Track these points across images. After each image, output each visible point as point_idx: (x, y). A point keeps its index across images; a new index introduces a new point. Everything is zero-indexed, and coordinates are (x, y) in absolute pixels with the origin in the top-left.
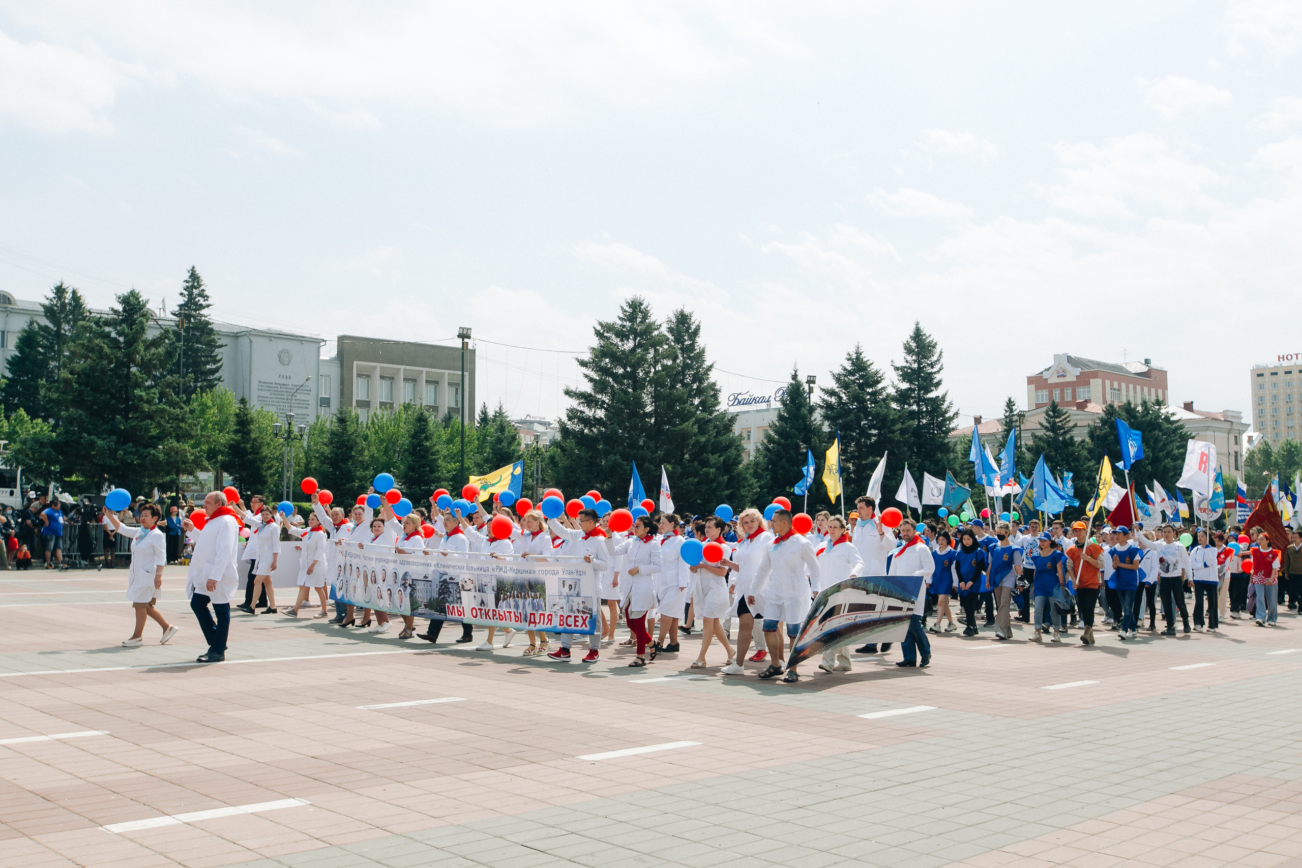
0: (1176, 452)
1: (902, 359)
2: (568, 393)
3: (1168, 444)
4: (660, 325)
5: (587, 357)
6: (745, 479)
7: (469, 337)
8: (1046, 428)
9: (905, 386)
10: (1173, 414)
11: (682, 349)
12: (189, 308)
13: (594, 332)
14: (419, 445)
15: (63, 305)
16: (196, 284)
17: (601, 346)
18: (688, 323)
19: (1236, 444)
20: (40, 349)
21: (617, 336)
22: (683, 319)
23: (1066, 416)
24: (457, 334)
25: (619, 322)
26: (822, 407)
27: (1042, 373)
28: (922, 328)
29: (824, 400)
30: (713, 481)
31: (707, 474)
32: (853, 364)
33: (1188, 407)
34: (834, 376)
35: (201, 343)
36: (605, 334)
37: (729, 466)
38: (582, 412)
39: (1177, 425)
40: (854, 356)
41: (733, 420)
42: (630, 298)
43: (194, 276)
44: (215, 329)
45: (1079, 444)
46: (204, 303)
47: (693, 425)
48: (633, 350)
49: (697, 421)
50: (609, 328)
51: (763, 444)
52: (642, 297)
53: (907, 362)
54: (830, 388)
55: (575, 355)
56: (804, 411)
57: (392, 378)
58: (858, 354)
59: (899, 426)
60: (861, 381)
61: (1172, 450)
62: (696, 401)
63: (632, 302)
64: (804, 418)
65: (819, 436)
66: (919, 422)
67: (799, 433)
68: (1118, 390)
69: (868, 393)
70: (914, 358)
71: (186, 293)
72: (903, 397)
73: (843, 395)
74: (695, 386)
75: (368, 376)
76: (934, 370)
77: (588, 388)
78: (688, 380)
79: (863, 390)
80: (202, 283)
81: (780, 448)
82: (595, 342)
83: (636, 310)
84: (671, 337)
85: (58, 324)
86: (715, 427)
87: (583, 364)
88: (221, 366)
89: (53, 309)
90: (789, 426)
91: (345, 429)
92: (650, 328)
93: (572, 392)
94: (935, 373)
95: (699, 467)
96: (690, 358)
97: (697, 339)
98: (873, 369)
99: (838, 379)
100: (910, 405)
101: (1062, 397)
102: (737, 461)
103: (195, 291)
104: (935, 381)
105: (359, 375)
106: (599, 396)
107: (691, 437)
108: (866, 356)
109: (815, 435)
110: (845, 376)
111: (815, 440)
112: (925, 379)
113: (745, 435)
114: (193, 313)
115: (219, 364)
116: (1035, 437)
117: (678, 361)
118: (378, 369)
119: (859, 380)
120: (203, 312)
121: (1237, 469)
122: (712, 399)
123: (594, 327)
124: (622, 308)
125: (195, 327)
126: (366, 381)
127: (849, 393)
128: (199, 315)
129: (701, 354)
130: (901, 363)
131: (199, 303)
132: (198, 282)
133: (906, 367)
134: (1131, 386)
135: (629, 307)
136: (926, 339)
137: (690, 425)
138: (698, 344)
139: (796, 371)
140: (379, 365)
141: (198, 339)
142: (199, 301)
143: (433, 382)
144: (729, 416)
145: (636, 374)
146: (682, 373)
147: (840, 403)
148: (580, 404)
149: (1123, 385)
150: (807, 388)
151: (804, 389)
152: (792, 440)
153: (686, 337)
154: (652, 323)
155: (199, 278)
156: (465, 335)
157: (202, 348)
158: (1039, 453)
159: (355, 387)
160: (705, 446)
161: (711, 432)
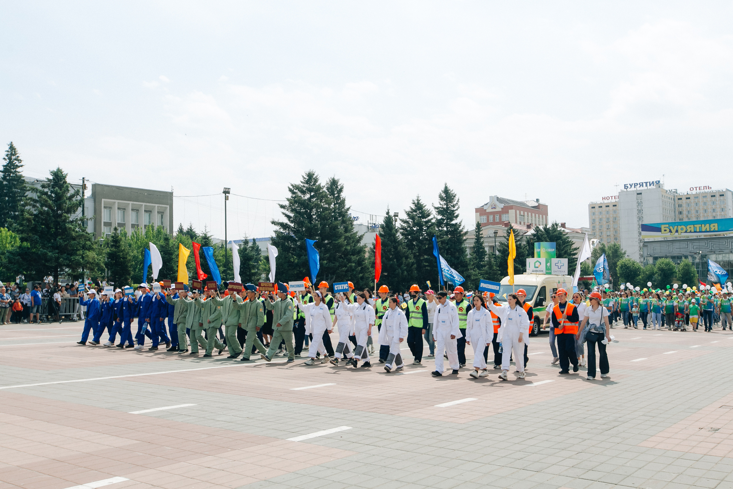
1: (438, 203)
2: (273, 222)
3: (565, 247)
5: (287, 203)
6: (368, 269)
7: (230, 193)
9: (440, 217)
11: (333, 199)
12: (10, 167)
13: (288, 190)
16: (13, 153)
17: (293, 197)
18: (336, 185)
21: (301, 192)
22: (334, 183)
23: (518, 232)
25: (302, 184)
26: (401, 229)
28: (448, 187)
29: (402, 226)
30: (353, 270)
31: (351, 266)
32: (415, 206)
33: (563, 225)
34: (406, 213)
35: (17, 188)
36: (295, 191)
37: (360, 262)
38: (282, 233)
40: (416, 202)
41: (361, 238)
42: (307, 171)
43: (12, 148)
44: (26, 180)
45: (524, 248)
46: (19, 164)
47: (344, 240)
48: (309, 199)
49: (346, 238)
50: (297, 187)
51: (371, 248)
52: (314, 171)
53: (440, 204)
54: (404, 219)
55: (278, 202)
57: (125, 209)
58: (418, 200)
59: (440, 240)
60: (420, 215)
61: (567, 250)
63: (309, 173)
64: (394, 235)
65: (401, 245)
66: (447, 235)
67: (392, 244)
68: (524, 216)
69: (425, 222)
70: (444, 202)
71: (6, 158)
72: (439, 223)
73: (410, 223)
74: (341, 219)
75: (110, 208)
76: (455, 209)
77: (285, 221)
78: (337, 215)
79: (421, 220)
82: (289, 195)
83: (311, 178)
84: (327, 192)
86: (353, 242)
87: (282, 207)
90: (386, 240)
92: (319, 188)
93: (276, 222)
94: (455, 210)
96: (337, 203)
97: (341, 193)
98: (426, 208)
99: (408, 215)
100: (442, 228)
101: (494, 219)
103: (13, 157)
104: (455, 215)
105: (105, 207)
106: (292, 225)
107: (343, 247)
108: (422, 202)
109: (399, 245)
110: (411, 212)
111: (400, 248)
112: (450, 214)
114: (13, 170)
117: (332, 206)
118: (117, 203)
119: (418, 214)
120: (18, 170)
122: (350, 226)
123: (289, 187)
124: (303, 176)
125: (13, 179)
126: (109, 210)
127: (414, 221)
128: (16, 171)
129: (344, 201)
130: (438, 205)
131: (15, 164)
132: (15, 152)
133: (440, 207)
134: (530, 214)
135: (307, 176)
136: (450, 192)
137: (341, 240)
138: (342, 196)
139: (388, 210)
140: (117, 201)
141: (15, 186)
142: (15, 163)
143: (148, 211)
144: (359, 234)
145: (311, 212)
146: (334, 212)
147: (409, 227)
148: (280, 229)
149: (526, 213)
150: (394, 219)
151: (393, 219)
152: (388, 247)
153: (336, 193)
154: (319, 185)
155: (15, 149)
156: (226, 192)
157: (18, 191)
158: (504, 252)
159: (102, 214)
160: (349, 252)
161: (351, 244)
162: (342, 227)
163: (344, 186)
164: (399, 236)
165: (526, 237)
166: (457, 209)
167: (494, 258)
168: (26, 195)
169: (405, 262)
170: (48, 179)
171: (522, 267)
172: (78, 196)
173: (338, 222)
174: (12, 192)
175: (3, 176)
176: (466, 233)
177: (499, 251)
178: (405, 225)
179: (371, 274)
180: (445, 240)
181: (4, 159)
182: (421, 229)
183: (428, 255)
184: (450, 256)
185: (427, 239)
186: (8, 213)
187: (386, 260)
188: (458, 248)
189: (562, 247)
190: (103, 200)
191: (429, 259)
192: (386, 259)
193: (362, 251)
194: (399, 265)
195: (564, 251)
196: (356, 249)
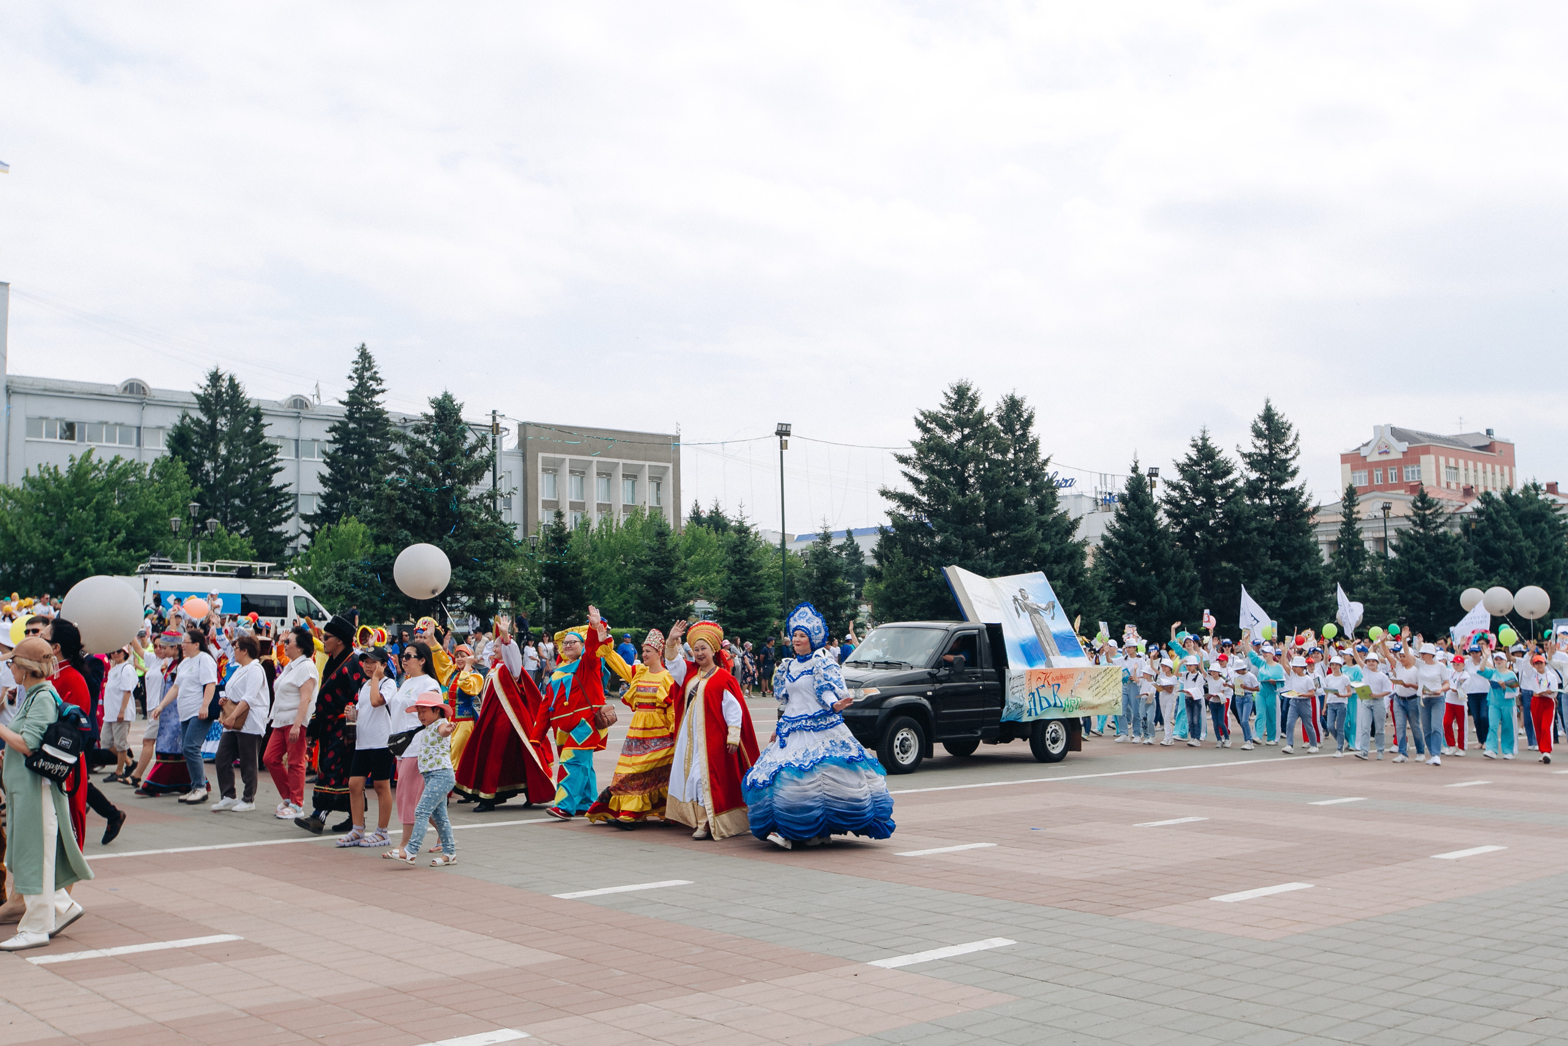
1: (1250, 444)
3: (1555, 538)
5: (912, 452)
7: (790, 435)
8: (1414, 523)
9: (1254, 475)
11: (1013, 440)
12: (361, 394)
13: (915, 423)
15: (219, 394)
16: (367, 365)
17: (925, 440)
18: (1019, 410)
20: (193, 448)
21: (942, 427)
22: (1013, 405)
23: (1438, 507)
25: (944, 411)
28: (1273, 408)
29: (1169, 495)
32: (1199, 451)
34: (1178, 465)
35: (375, 436)
36: (928, 425)
38: (903, 516)
40: (1200, 442)
41: (1075, 524)
42: (955, 383)
43: (365, 356)
44: (391, 420)
45: (1456, 541)
46: (378, 388)
47: (1038, 530)
48: (960, 443)
49: (1041, 525)
50: (934, 418)
51: (1098, 548)
52: (969, 382)
53: (1255, 446)
54: (1174, 480)
55: (893, 451)
56: (1148, 509)
57: (583, 473)
58: (1204, 439)
59: (1253, 524)
60: (1209, 472)
63: (958, 387)
64: (1150, 518)
65: (1167, 539)
66: (1272, 515)
67: (1145, 536)
69: (1219, 487)
70: (1264, 442)
71: (355, 376)
72: (1253, 489)
73: (1187, 489)
74: (1028, 483)
75: (555, 471)
76: (1289, 456)
77: (910, 489)
78: (1022, 476)
79: (1211, 482)
80: (375, 364)
81: (1124, 554)
82: (918, 435)
83: (962, 396)
84: (1001, 428)
85: (214, 418)
86: (1057, 534)
87: (903, 460)
89: (208, 400)
90: (1131, 528)
92: (981, 417)
93: (890, 492)
94: (1290, 459)
96: (1021, 450)
97: (1031, 429)
98: (1221, 456)
99: (1182, 469)
100: (1260, 499)
101: (1385, 478)
103: (367, 374)
104: (1290, 470)
105: (544, 470)
106: (924, 499)
107: (1035, 544)
108: (1213, 442)
110: (1189, 466)
111: (1164, 545)
112: (1278, 467)
114: (366, 401)
116: (1400, 533)
117: (1010, 456)
118: (567, 461)
119: (1206, 470)
120: (377, 398)
122: (1050, 498)
123: (915, 418)
124: (945, 394)
125: (367, 418)
126: (552, 476)
127: (1195, 486)
128: (372, 402)
129: (1034, 446)
130: (1249, 449)
131: (371, 388)
132: (370, 363)
133: (1255, 454)
134: (1471, 463)
135: (956, 393)
136: (1278, 420)
137: (1032, 529)
138: (1031, 435)
139: (1136, 463)
141: (372, 432)
142: (371, 385)
143: (631, 476)
144: (1072, 516)
145: (963, 472)
146: (1015, 469)
147: (1184, 496)
148: (898, 506)
149: (1461, 460)
150: (1149, 482)
151: (1146, 482)
152: (1136, 544)
153: (1018, 427)
154: (981, 412)
155: (370, 357)
156: (783, 432)
157: (376, 442)
158: (1409, 552)
159: (540, 484)
160: (1049, 554)
161: (1053, 539)
162: (1033, 503)
163: (1035, 411)
164: (1162, 519)
165: (1462, 517)
166: (1294, 458)
167: (1384, 564)
168: (391, 449)
169: (1176, 578)
170: (426, 415)
171: (1450, 586)
172: (484, 449)
173: (1022, 490)
174: (365, 444)
175: (347, 413)
176: (1316, 510)
177: (1394, 548)
178: (1176, 494)
179: (1099, 603)
180: (1265, 526)
181: (350, 377)
182: (1211, 503)
183: (1228, 561)
184: (1278, 562)
185: (1224, 526)
186: (358, 486)
188: (1298, 545)
190: (539, 455)
191: (1231, 569)
192: (1133, 570)
193: (1078, 553)
194: (1162, 585)
195: (1553, 548)
196: (1062, 550)
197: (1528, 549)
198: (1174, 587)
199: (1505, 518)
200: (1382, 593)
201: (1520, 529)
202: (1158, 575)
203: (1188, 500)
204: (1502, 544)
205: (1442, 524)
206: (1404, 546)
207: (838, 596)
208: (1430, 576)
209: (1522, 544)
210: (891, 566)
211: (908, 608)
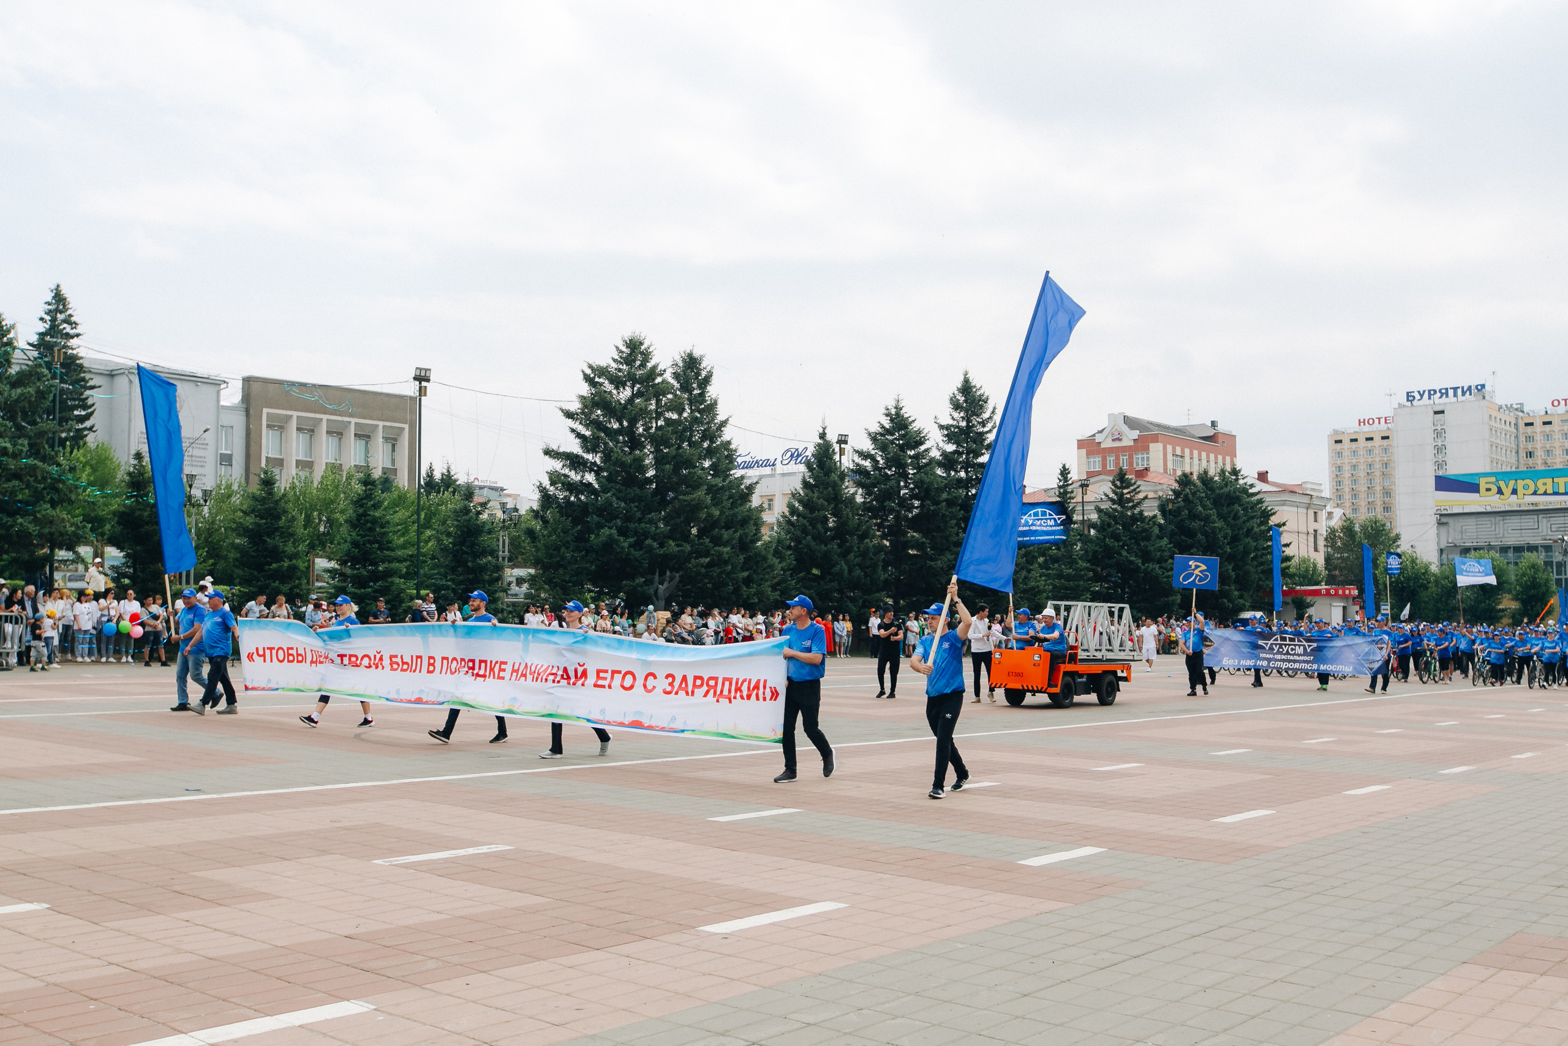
0: (1256, 530)
1: (947, 416)
2: (548, 452)
3: (1248, 521)
4: (665, 371)
5: (575, 406)
6: (765, 559)
7: (428, 380)
8: (1112, 499)
9: (951, 448)
10: (1252, 486)
11: (689, 399)
12: (52, 337)
13: (582, 377)
14: (365, 514)
16: (61, 307)
17: (592, 394)
18: (697, 368)
19: (1316, 521)
21: (611, 382)
22: (691, 363)
23: (1135, 486)
24: (413, 376)
25: (614, 366)
26: (854, 472)
27: (1094, 435)
28: (971, 380)
29: (858, 465)
30: (726, 562)
31: (720, 554)
32: (892, 420)
33: (1263, 477)
34: (870, 435)
35: (66, 383)
36: (597, 379)
37: (745, 545)
38: (566, 476)
39: (1256, 498)
40: (893, 411)
41: (751, 488)
42: (627, 336)
43: (59, 297)
44: (85, 365)
45: (1150, 520)
46: (72, 332)
47: (707, 495)
48: (631, 401)
49: (712, 490)
50: (602, 371)
51: (784, 516)
52: (642, 336)
53: (953, 419)
54: (865, 449)
55: (559, 404)
56: (834, 477)
58: (898, 408)
59: (945, 496)
60: (901, 442)
61: (1253, 528)
62: (707, 464)
63: (630, 341)
64: (836, 487)
65: (852, 508)
66: (967, 489)
67: (829, 504)
68: (1182, 457)
69: (910, 457)
70: (962, 414)
71: (48, 318)
72: (948, 462)
73: (879, 458)
74: (705, 445)
75: (281, 427)
76: (986, 429)
77: (573, 446)
78: (697, 437)
79: (904, 452)
80: (70, 306)
81: (805, 521)
82: (585, 389)
83: (635, 351)
84: (677, 385)
86: (729, 498)
87: (569, 415)
88: (92, 413)
90: (816, 495)
91: (271, 493)
92: (653, 373)
93: (553, 451)
94: (987, 432)
95: (711, 545)
96: (699, 411)
97: (708, 388)
98: (916, 426)
99: (874, 438)
100: (956, 472)
101: (1117, 464)
102: (757, 536)
103: (60, 317)
104: (986, 443)
106: (589, 457)
107: (703, 509)
108: (907, 412)
109: (847, 507)
110: (882, 435)
111: (848, 514)
112: (974, 440)
113: (766, 506)
115: (89, 411)
116: (1099, 510)
117: (685, 415)
118: (295, 418)
119: (898, 440)
120: (70, 343)
121: (1316, 550)
122: (727, 461)
123: (583, 372)
124: (617, 348)
126: (278, 433)
127: (887, 455)
128: (65, 346)
129: (712, 407)
130: (947, 421)
131: (64, 332)
132: (64, 305)
133: (953, 425)
134: (1196, 453)
135: (627, 347)
136: (976, 392)
137: (700, 493)
138: (709, 394)
139: (824, 429)
140: (295, 414)
141: (63, 378)
142: (64, 328)
143: (363, 436)
144: (747, 482)
146: (690, 429)
147: (875, 466)
148: (562, 466)
149: (1187, 451)
150: (837, 449)
151: (834, 450)
152: (818, 512)
153: (695, 385)
154: (655, 367)
155: (66, 299)
156: (422, 377)
157: (68, 389)
158: (1105, 530)
159: (264, 441)
160: (718, 520)
161: (725, 503)
163: (714, 371)
164: (849, 488)
165: (1159, 498)
166: (990, 431)
171: (1143, 565)
175: (36, 356)
180: (955, 497)
182: (905, 476)
187: (815, 540)
189: (1242, 520)
190: (265, 411)
193: (752, 519)
194: (844, 555)
195: (1245, 530)
196: (735, 515)
197: (1221, 530)
198: (856, 557)
199: (1201, 499)
200: (1076, 569)
201: (1214, 510)
202: (840, 546)
203: (880, 469)
204: (1196, 525)
205: (1139, 503)
206: (1101, 524)
207: (479, 557)
208: (1125, 553)
209: (1216, 525)
210: (546, 527)
211: (561, 571)
